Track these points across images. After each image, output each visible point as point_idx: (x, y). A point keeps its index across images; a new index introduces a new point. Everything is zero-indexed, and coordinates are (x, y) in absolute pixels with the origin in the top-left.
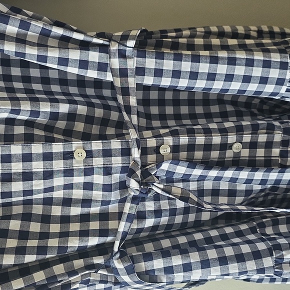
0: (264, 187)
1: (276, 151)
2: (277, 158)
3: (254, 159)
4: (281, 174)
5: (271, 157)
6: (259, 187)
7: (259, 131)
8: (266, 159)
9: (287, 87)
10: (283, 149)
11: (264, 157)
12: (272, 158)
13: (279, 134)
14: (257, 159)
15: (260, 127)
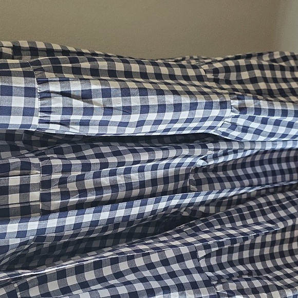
0: (24, 240)
1: (35, 195)
2: (38, 203)
3: (7, 207)
4: (43, 223)
5: (29, 202)
6: (18, 241)
7: (11, 173)
8: (23, 205)
9: (39, 118)
10: (44, 192)
11: (20, 203)
12: (31, 204)
13: (37, 173)
14: (10, 206)
15: (12, 167)
